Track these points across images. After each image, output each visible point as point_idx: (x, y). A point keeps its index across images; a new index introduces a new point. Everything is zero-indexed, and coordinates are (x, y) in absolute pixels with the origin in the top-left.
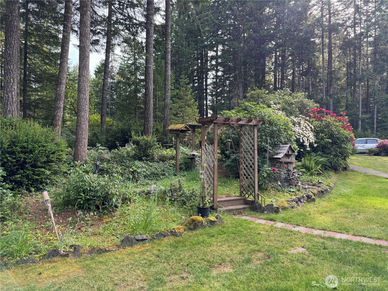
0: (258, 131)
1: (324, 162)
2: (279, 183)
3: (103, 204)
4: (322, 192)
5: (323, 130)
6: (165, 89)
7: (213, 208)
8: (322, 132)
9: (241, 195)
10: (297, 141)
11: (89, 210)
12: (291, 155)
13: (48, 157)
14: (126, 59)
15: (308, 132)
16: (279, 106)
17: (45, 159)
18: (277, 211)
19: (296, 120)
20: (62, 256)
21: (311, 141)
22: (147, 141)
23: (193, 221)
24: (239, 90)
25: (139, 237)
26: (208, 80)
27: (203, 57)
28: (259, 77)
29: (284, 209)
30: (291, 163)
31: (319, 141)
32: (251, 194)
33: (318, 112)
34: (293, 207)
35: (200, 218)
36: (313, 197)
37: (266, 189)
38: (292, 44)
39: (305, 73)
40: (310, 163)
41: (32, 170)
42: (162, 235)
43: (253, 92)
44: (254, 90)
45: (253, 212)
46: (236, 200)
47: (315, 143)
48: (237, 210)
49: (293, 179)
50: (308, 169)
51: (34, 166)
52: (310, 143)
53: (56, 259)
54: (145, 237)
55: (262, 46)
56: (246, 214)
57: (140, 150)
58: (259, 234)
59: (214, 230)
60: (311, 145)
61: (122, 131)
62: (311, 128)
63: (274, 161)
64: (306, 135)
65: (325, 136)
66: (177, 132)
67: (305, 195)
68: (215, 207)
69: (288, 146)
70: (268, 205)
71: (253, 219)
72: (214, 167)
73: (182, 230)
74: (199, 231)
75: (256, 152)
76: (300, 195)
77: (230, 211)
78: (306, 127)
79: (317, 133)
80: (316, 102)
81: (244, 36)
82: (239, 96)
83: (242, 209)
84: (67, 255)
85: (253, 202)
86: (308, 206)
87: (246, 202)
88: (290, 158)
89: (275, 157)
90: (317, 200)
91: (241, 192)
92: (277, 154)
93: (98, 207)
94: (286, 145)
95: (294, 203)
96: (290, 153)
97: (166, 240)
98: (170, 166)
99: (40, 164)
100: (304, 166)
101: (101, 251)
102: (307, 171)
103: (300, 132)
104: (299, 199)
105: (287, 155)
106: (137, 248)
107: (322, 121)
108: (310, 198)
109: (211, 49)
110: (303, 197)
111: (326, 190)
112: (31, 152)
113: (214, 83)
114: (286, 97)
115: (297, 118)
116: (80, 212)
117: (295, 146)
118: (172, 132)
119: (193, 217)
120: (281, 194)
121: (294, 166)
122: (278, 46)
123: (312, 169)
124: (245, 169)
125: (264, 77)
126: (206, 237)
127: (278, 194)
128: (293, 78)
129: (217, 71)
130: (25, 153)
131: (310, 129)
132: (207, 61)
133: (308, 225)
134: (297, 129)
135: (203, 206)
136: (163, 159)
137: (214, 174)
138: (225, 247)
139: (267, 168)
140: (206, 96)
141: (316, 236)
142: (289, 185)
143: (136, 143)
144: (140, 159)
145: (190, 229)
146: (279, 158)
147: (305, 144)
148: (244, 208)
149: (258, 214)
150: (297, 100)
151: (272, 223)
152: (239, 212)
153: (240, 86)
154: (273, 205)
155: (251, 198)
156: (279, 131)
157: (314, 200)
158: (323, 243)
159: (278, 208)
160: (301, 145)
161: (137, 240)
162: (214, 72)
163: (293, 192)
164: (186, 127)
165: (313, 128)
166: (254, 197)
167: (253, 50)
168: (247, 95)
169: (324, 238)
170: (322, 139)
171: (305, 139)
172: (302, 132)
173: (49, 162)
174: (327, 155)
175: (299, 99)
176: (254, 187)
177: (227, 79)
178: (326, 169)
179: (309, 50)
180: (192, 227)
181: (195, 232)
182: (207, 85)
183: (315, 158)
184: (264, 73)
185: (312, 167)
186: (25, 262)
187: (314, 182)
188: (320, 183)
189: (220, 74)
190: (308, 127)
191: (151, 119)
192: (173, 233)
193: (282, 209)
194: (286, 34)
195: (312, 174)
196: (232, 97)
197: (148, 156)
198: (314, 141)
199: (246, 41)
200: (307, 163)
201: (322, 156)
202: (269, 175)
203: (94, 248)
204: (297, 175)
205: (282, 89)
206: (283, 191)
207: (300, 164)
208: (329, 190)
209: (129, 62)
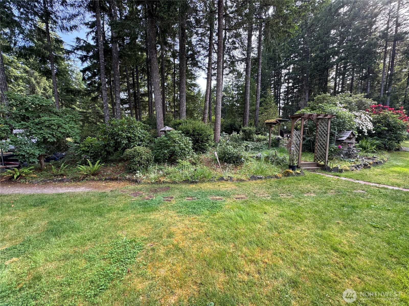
0: (331, 122)
1: (378, 143)
2: (342, 156)
3: (236, 161)
4: (377, 163)
5: (380, 121)
6: (256, 98)
7: (298, 167)
8: (379, 122)
9: (314, 161)
10: (358, 128)
11: (230, 163)
12: (352, 138)
13: (207, 137)
14: (228, 82)
15: (367, 122)
16: (343, 105)
17: (206, 139)
18: (341, 171)
19: (357, 114)
20: (225, 180)
21: (369, 128)
22: (250, 130)
23: (287, 172)
24: (305, 94)
25: (259, 177)
26: (281, 90)
27: (279, 74)
28: (322, 85)
29: (346, 170)
30: (352, 143)
31: (376, 129)
32: (322, 161)
33: (376, 108)
34: (353, 170)
35: (291, 171)
36: (369, 165)
37: (332, 159)
38: (354, 57)
39: (365, 78)
40: (366, 144)
41: (201, 143)
42: (270, 177)
43: (319, 96)
44: (320, 94)
45: (323, 171)
46: (311, 164)
47: (374, 130)
48: (312, 169)
49: (352, 154)
50: (364, 148)
51: (202, 142)
52: (368, 130)
53: (223, 181)
54: (262, 177)
55: (327, 61)
56: (319, 172)
57: (246, 135)
58: (330, 182)
59: (300, 178)
60: (369, 131)
61: (230, 125)
62: (370, 119)
63: (339, 142)
64: (365, 125)
65: (381, 126)
66: (270, 124)
67: (362, 164)
68: (299, 166)
69: (351, 132)
70: (334, 168)
71: (324, 175)
72: (300, 144)
73: (281, 176)
74: (290, 177)
75: (329, 135)
76: (358, 163)
77: (308, 169)
78: (365, 119)
79: (374, 123)
80: (374, 100)
81: (312, 56)
82: (305, 99)
83: (316, 169)
84: (227, 180)
85: (323, 166)
86: (365, 171)
87: (318, 165)
88: (351, 140)
89: (340, 139)
90: (372, 168)
91: (315, 160)
92: (341, 137)
93: (234, 162)
94: (349, 132)
95: (353, 168)
96: (352, 136)
97: (273, 179)
98: (264, 144)
99: (204, 141)
100: (360, 146)
101: (242, 180)
102: (363, 149)
103: (360, 123)
104: (358, 166)
105: (349, 138)
106: (258, 181)
107: (379, 114)
108: (366, 166)
109: (286, 68)
110: (361, 165)
111: (380, 162)
112: (201, 135)
113: (285, 92)
114: (347, 98)
115: (358, 113)
116: (226, 164)
117: (356, 132)
118: (267, 124)
119: (287, 170)
120: (343, 162)
121: (354, 145)
122: (341, 59)
123: (368, 148)
124: (319, 146)
125: (326, 84)
126: (295, 180)
127: (341, 162)
128: (352, 82)
129: (289, 83)
130: (198, 135)
131: (369, 121)
132: (281, 77)
133: (365, 180)
134: (358, 121)
135: (293, 165)
136: (259, 140)
137: (299, 148)
138: (309, 185)
139: (334, 146)
140: (280, 101)
141: (373, 186)
142: (349, 158)
143: (244, 131)
144: (246, 140)
145: (285, 176)
146: (343, 140)
147: (363, 131)
148: (317, 169)
149: (327, 173)
150: (357, 99)
151: (338, 177)
152: (314, 170)
153: (306, 92)
154: (338, 167)
155: (322, 163)
156: (344, 122)
157: (370, 167)
158: (378, 190)
159: (342, 170)
160: (360, 131)
161: (258, 178)
162: (286, 85)
163: (353, 161)
164: (276, 121)
165: (372, 119)
166: (325, 163)
167: (319, 65)
168: (315, 98)
169: (379, 188)
170: (379, 127)
171: (364, 127)
172: (362, 122)
173: (208, 140)
174: (382, 139)
175: (358, 99)
176: (325, 157)
177: (296, 88)
178: (379, 149)
179: (371, 59)
180: (286, 175)
181: (288, 178)
182: (280, 93)
183: (372, 141)
184: (326, 81)
185: (368, 147)
186: (212, 181)
187: (369, 157)
188: (375, 157)
189: (291, 85)
190: (368, 119)
191: (248, 117)
192: (276, 177)
193: (345, 171)
194: (349, 49)
195: (367, 152)
196: (300, 100)
197: (250, 138)
198: (372, 129)
199: (314, 59)
200: (364, 144)
201: (377, 140)
202: (335, 150)
203: (238, 179)
204: (355, 152)
205: (344, 92)
206: (345, 161)
207: (358, 144)
208: (382, 162)
209: (229, 84)
